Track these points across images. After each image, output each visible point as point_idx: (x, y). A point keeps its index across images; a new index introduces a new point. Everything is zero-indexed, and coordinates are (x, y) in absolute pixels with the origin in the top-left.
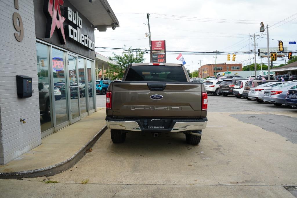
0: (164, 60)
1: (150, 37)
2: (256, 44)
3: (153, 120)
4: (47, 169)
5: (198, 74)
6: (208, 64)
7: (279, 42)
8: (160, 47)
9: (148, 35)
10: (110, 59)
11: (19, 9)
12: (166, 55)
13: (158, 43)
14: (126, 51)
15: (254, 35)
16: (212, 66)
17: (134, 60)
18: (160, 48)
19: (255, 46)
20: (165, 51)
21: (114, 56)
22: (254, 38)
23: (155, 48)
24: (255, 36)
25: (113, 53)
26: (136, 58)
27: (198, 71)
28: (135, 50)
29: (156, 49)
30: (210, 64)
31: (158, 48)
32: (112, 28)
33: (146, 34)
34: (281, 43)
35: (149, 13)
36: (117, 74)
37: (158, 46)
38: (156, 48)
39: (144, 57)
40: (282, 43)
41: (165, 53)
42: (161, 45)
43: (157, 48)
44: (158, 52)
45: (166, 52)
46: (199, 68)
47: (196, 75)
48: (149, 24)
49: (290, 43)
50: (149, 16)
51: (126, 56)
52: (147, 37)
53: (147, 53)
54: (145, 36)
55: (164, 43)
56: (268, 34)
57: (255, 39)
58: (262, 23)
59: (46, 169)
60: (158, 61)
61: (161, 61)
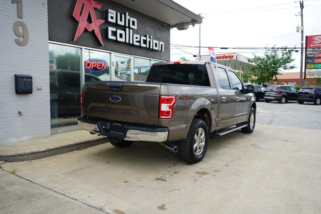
1: (302, 32)
3: (114, 124)
4: (7, 155)
8: (318, 44)
9: (300, 29)
10: (249, 61)
11: (24, 17)
13: (316, 38)
14: (269, 50)
17: (279, 61)
18: (319, 45)
21: (253, 57)
23: (311, 45)
25: (253, 54)
26: (282, 58)
28: (280, 48)
29: (313, 46)
31: (315, 45)
32: (192, 25)
33: (298, 28)
35: (303, 1)
36: (257, 78)
37: (315, 42)
38: (313, 44)
39: (292, 58)
42: (320, 41)
44: (316, 49)
48: (302, 15)
50: (303, 5)
51: (267, 56)
52: (298, 31)
53: (297, 51)
54: (296, 30)
59: (5, 155)
60: (315, 62)
61: (319, 61)
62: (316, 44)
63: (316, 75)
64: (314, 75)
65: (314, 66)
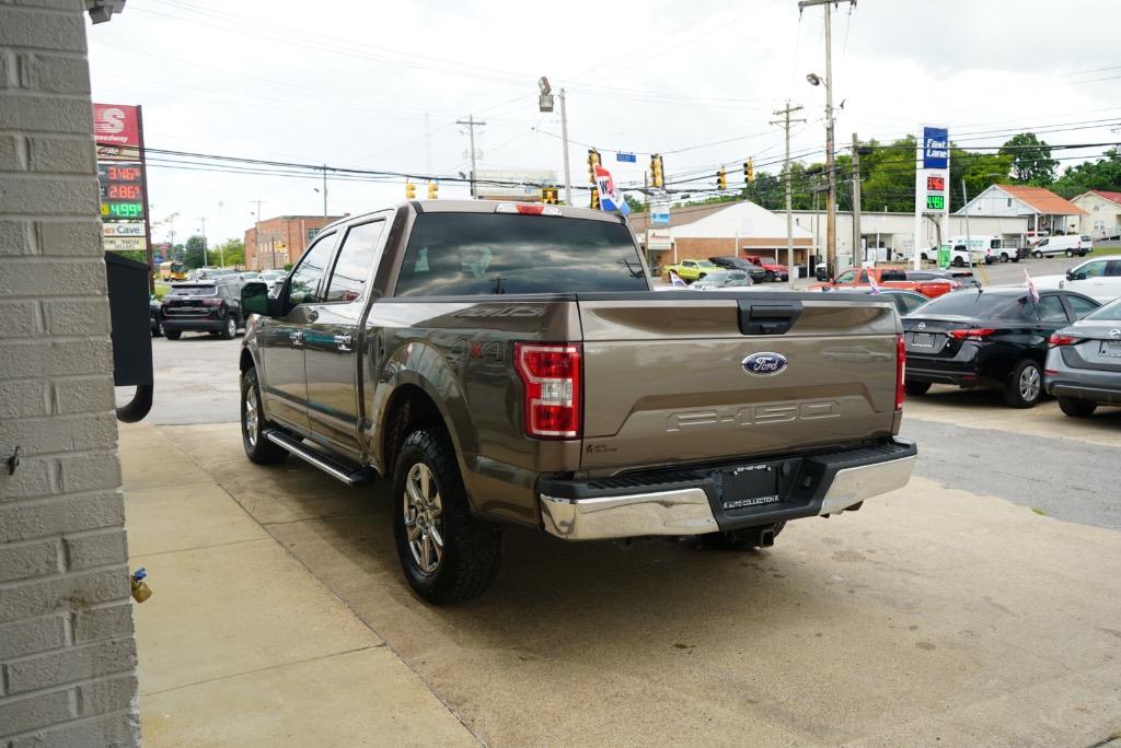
0: (137, 189)
2: (476, 151)
3: (739, 469)
5: (243, 256)
6: (286, 218)
7: (590, 152)
8: (116, 135)
12: (147, 168)
13: (107, 115)
15: (468, 120)
16: (300, 226)
18: (116, 139)
19: (473, 158)
20: (142, 150)
22: (469, 131)
24: (471, 124)
27: (242, 241)
30: (294, 217)
31: (106, 138)
34: (595, 157)
37: (106, 128)
40: (599, 155)
41: (142, 158)
42: (119, 126)
43: (104, 134)
44: (110, 152)
45: (147, 154)
46: (247, 232)
47: (236, 257)
49: (621, 157)
55: (134, 117)
56: (564, 121)
57: (472, 135)
58: (545, 80)
60: (112, 196)
61: (123, 194)
62: (109, 134)
63: (119, 241)
64: (111, 239)
65: (110, 208)
